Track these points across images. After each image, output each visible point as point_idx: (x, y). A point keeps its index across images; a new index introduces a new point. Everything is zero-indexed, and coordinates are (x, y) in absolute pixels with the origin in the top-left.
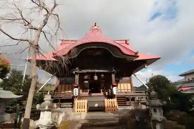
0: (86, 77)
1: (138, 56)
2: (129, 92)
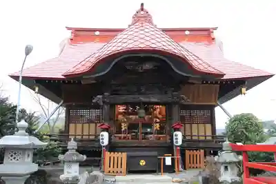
0: (121, 109)
1: (223, 75)
2: (209, 141)
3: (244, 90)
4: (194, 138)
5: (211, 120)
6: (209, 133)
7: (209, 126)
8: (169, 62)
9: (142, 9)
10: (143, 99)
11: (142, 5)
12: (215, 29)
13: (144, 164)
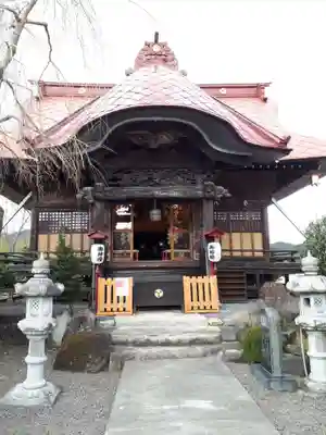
0: (122, 211)
1: (288, 151)
2: (258, 259)
3: (315, 178)
4: (235, 254)
5: (261, 227)
6: (259, 245)
7: (258, 237)
8: (201, 131)
9: (156, 41)
11: (157, 34)
12: (267, 85)
13: (161, 294)
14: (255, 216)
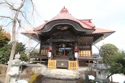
2: (89, 57)
3: (103, 38)
4: (84, 55)
5: (90, 49)
7: (89, 51)
8: (74, 27)
9: (64, 8)
10: (64, 40)
11: (64, 7)
13: (63, 65)
14: (89, 47)
